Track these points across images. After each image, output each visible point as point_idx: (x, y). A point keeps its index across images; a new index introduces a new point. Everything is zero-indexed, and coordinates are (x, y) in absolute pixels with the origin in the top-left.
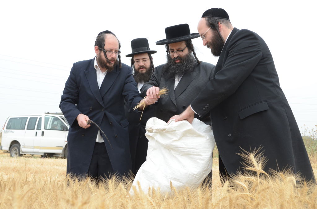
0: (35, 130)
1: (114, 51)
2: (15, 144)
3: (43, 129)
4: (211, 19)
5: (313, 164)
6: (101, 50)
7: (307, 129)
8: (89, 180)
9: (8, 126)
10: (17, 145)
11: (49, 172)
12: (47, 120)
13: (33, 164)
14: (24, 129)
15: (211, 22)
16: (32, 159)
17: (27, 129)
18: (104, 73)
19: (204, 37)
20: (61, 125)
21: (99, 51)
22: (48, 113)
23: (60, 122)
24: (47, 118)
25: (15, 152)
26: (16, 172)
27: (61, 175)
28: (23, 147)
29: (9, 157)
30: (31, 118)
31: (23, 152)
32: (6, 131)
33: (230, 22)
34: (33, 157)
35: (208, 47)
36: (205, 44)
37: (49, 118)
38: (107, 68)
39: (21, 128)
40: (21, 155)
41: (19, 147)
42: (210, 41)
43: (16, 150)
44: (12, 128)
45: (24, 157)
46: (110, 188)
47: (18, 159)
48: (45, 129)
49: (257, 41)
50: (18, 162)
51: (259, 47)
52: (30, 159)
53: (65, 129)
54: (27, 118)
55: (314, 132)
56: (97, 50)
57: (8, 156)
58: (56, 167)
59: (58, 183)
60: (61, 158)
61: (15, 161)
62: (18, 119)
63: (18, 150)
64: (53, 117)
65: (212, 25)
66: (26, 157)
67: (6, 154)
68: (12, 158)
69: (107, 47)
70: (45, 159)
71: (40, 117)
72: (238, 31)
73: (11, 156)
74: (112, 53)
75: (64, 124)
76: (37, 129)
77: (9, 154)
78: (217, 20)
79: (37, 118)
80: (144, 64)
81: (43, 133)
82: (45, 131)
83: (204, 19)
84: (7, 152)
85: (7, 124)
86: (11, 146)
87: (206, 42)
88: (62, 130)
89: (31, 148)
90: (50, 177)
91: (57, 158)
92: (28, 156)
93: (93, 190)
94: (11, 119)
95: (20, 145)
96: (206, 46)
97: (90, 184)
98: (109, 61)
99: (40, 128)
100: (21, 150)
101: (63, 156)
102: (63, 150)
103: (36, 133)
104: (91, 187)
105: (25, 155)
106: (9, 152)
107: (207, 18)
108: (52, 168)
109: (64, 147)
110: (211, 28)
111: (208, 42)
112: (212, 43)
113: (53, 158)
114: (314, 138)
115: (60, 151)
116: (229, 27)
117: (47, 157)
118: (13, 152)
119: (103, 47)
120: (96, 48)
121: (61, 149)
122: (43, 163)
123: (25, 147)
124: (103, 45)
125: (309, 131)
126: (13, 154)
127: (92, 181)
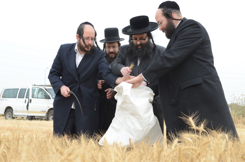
0: (25, 99)
1: (90, 39)
2: (9, 109)
3: (30, 97)
4: (166, 10)
5: (239, 124)
6: (80, 38)
7: (235, 97)
8: (66, 137)
9: (4, 95)
10: (10, 110)
11: (35, 131)
12: (33, 90)
13: (23, 125)
14: (16, 98)
15: (166, 12)
16: (22, 121)
17: (19, 98)
18: (82, 55)
19: (160, 24)
20: (45, 94)
21: (79, 38)
22: (35, 85)
23: (44, 92)
24: (34, 89)
25: (9, 115)
26: (10, 131)
27: (45, 134)
28: (15, 111)
29: (5, 120)
30: (21, 89)
31: (15, 116)
32: (2, 99)
33: (180, 12)
34: (23, 119)
35: (163, 31)
36: (161, 29)
37: (35, 89)
38: (85, 51)
39: (13, 97)
40: (14, 118)
41: (11, 111)
42: (165, 27)
43: (9, 114)
44: (7, 97)
45: (16, 120)
46: (82, 143)
47: (11, 121)
48: (32, 97)
49: (200, 29)
50: (11, 124)
51: (201, 34)
52: (20, 121)
53: (48, 98)
54: (18, 89)
55: (240, 100)
56: (78, 37)
57: (3, 119)
58: (41, 127)
59: (43, 139)
60: (45, 120)
61: (9, 123)
62: (11, 90)
63: (11, 114)
64: (39, 89)
65: (166, 15)
66: (17, 119)
67: (2, 117)
68: (6, 120)
69: (85, 35)
70: (32, 121)
71: (29, 88)
72: (187, 20)
73: (6, 118)
74: (89, 40)
75: (47, 94)
76: (26, 98)
77: (4, 117)
78: (170, 10)
79: (26, 89)
80: (114, 50)
81: (31, 100)
82: (33, 99)
83: (160, 10)
84: (3, 115)
85: (3, 94)
86: (6, 111)
87: (162, 28)
88: (46, 98)
89: (21, 112)
90: (36, 135)
91: (42, 120)
92: (19, 118)
93: (69, 145)
94: (6, 89)
95: (13, 110)
96: (162, 31)
97: (67, 141)
98: (86, 46)
99: (28, 97)
100: (14, 114)
101: (46, 118)
102: (46, 114)
103: (26, 100)
104: (68, 143)
105: (17, 117)
106: (4, 116)
107: (162, 9)
108: (38, 128)
109: (47, 111)
110: (166, 17)
111: (163, 28)
112: (166, 29)
113: (39, 120)
114: (240, 104)
115: (44, 115)
116: (179, 16)
117: (33, 120)
118: (8, 116)
119: (82, 35)
120: (77, 36)
121: (45, 113)
122: (30, 124)
123: (17, 111)
124: (82, 34)
125: (237, 99)
126: (7, 117)
127: (68, 138)
